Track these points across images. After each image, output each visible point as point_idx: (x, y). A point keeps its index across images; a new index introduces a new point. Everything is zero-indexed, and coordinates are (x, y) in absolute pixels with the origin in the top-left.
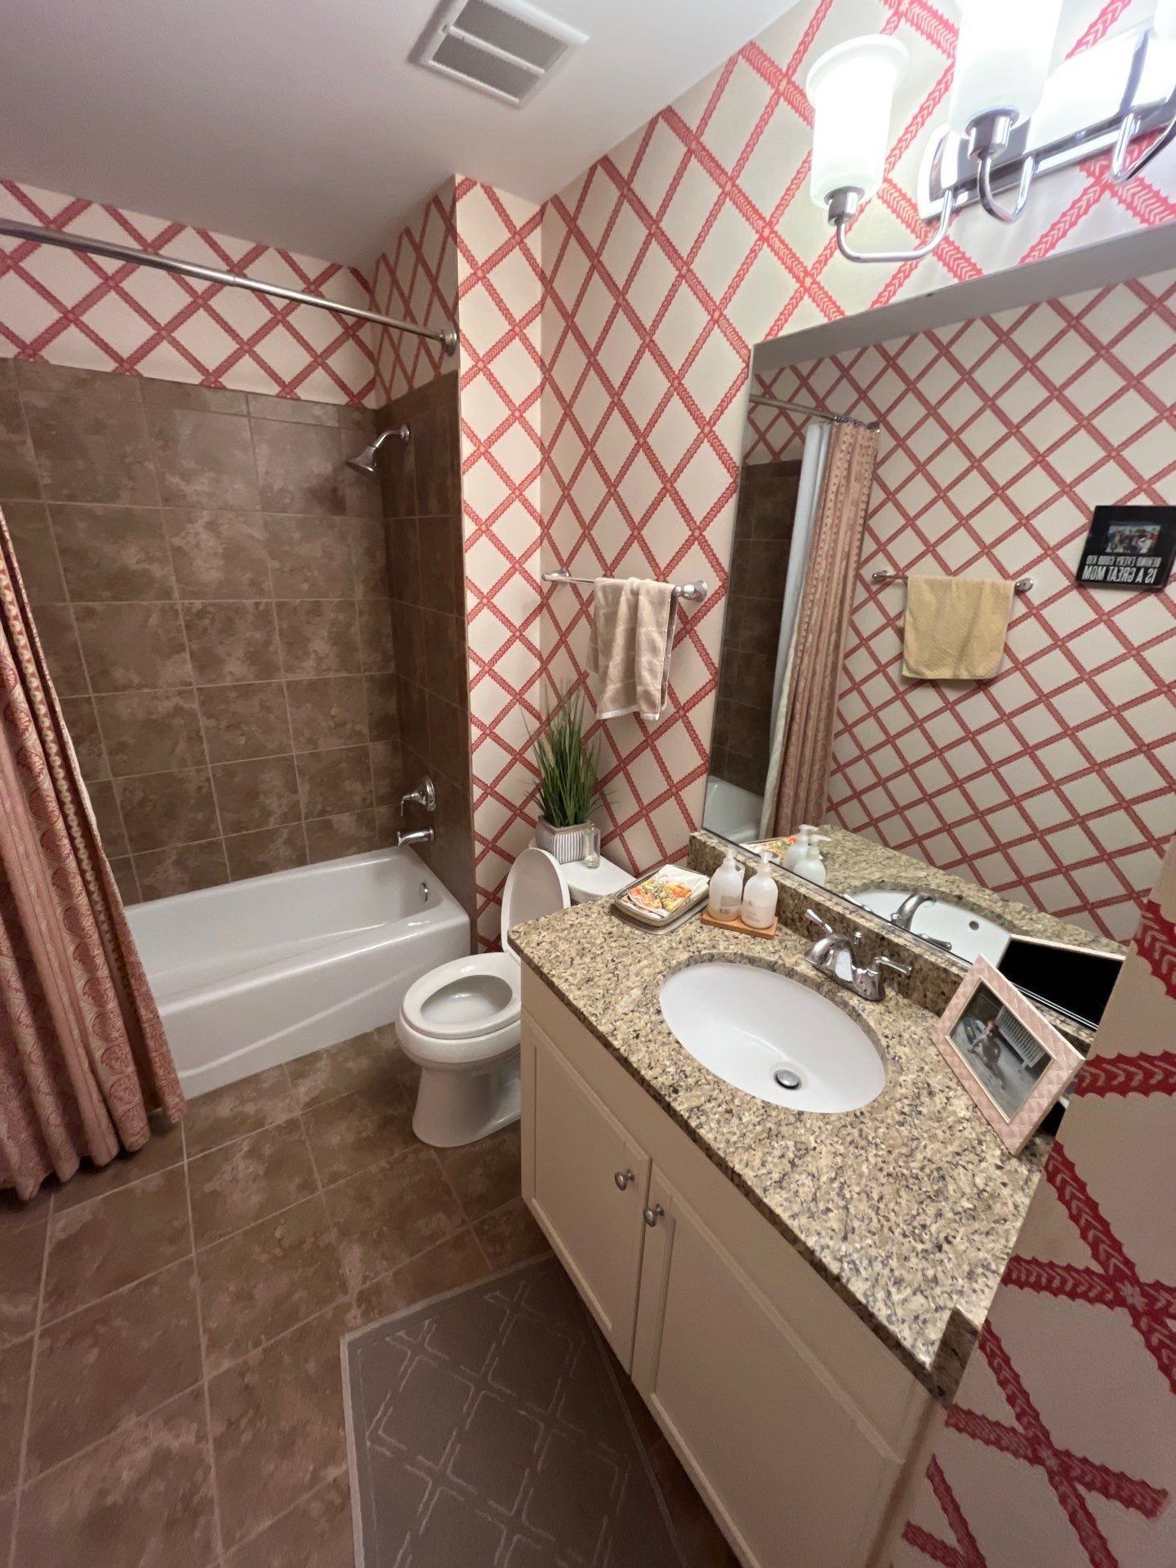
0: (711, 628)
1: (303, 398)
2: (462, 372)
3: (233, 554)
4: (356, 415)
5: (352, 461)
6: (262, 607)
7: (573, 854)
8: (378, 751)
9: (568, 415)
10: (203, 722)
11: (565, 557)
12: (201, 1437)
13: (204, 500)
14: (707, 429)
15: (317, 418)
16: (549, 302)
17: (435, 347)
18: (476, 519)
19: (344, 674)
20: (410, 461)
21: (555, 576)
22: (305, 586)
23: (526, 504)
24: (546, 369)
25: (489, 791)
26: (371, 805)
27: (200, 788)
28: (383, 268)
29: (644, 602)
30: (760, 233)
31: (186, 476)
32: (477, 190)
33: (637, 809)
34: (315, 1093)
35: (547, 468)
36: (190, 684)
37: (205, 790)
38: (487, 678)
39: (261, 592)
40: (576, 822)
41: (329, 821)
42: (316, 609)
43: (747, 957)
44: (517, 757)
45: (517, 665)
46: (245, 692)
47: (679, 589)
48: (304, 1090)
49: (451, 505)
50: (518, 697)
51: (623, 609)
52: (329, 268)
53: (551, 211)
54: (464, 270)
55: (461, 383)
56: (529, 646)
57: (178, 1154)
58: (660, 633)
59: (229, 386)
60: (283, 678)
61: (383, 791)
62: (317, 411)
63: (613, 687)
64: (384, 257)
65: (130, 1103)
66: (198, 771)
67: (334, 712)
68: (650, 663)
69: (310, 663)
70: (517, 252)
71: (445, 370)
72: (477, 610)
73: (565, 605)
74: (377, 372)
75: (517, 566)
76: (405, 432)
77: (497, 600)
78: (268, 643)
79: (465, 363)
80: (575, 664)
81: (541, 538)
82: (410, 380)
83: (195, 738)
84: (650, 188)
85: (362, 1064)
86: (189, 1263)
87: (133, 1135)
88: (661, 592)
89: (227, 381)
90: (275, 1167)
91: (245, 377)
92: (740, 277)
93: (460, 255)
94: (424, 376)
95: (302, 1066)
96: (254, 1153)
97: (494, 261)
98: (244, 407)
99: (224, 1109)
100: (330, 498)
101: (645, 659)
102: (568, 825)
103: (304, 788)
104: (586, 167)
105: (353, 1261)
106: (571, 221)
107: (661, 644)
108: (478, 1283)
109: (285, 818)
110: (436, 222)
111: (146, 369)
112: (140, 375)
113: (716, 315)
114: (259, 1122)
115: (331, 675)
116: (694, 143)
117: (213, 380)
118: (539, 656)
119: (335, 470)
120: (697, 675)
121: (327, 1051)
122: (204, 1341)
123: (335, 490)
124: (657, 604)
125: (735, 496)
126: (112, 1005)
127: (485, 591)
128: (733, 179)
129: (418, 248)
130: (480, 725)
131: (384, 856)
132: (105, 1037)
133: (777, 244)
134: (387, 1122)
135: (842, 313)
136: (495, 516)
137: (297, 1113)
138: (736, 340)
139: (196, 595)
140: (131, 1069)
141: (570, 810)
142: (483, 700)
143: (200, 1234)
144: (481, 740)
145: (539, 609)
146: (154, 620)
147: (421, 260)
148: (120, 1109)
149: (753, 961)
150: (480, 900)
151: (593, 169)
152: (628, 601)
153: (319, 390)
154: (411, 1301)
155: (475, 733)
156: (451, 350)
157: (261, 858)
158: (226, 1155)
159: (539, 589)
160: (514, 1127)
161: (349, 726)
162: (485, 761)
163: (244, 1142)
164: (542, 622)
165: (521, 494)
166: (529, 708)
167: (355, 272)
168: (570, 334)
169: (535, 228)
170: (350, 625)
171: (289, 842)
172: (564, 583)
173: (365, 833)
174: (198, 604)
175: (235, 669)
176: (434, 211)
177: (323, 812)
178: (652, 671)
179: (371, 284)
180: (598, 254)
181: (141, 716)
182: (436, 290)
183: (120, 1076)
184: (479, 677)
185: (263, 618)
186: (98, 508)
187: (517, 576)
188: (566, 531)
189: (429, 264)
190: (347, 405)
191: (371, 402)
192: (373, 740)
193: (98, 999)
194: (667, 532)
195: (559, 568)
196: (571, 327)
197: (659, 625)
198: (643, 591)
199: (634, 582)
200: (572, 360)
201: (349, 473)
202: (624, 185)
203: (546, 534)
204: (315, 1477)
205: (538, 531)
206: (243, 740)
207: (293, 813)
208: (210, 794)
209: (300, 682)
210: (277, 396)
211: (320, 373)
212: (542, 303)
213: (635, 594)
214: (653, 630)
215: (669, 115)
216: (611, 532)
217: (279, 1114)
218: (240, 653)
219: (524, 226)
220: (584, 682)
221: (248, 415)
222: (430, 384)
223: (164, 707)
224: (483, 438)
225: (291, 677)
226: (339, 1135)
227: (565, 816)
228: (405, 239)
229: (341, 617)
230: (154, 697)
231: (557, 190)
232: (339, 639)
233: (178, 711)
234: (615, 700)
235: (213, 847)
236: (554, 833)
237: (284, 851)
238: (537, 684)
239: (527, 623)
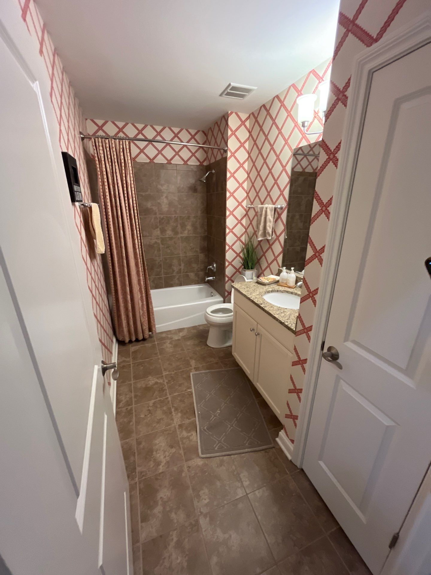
0: (284, 216)
1: (189, 164)
2: (228, 156)
3: (170, 204)
4: (201, 167)
5: (201, 179)
6: (176, 217)
7: (250, 277)
8: (202, 256)
9: (254, 165)
10: (161, 246)
11: (252, 201)
12: (164, 381)
13: (165, 191)
14: (284, 168)
15: (192, 169)
16: (250, 138)
17: (222, 151)
18: (230, 192)
19: (194, 235)
20: (214, 179)
21: (249, 206)
22: (186, 212)
23: (243, 188)
24: (249, 154)
25: (230, 263)
26: (199, 271)
27: (159, 263)
28: (210, 131)
29: (268, 210)
30: (295, 124)
31: (162, 185)
32: (234, 114)
33: (267, 265)
34: (184, 335)
35: (248, 178)
36: (159, 236)
37: (160, 263)
38: (231, 233)
39: (176, 213)
40: (251, 269)
41: (188, 275)
42: (189, 218)
43: (286, 291)
44: (238, 255)
45: (239, 230)
46: (171, 238)
47: (276, 206)
48: (181, 334)
49: (224, 189)
50: (239, 239)
51: (264, 212)
52: (197, 131)
53: (251, 116)
54: (230, 133)
55: (228, 159)
56: (242, 225)
57: (154, 341)
58: (272, 217)
59: (173, 163)
60: (180, 235)
61: (202, 268)
62: (192, 167)
63: (260, 232)
64: (211, 128)
65: (146, 327)
66: (159, 258)
67: (191, 245)
68: (269, 225)
69: (186, 232)
70: (243, 126)
71: (224, 156)
72: (229, 215)
73: (252, 213)
74: (207, 156)
75: (240, 204)
76: (214, 171)
77: (234, 213)
78: (177, 226)
79: (229, 154)
80: (253, 228)
81: (246, 197)
82: (215, 158)
83: (159, 250)
84: (273, 113)
85: (195, 331)
86: (159, 358)
87: (146, 335)
88: (272, 207)
89: (172, 162)
90: (176, 346)
91: (177, 161)
92: (291, 134)
93: (229, 129)
94: (219, 157)
95: (181, 330)
96: (170, 343)
97: (237, 130)
98: (176, 168)
99: (164, 335)
100: (193, 189)
101: (268, 224)
102: (249, 269)
103: (183, 265)
104: (260, 106)
105: (193, 363)
106: (256, 118)
107: (272, 220)
108: (220, 370)
109: (178, 273)
110: (224, 121)
111: (156, 161)
112: (154, 162)
113: (286, 142)
114: (172, 339)
115: (191, 235)
116: (282, 103)
117: (169, 162)
118: (245, 228)
119: (196, 182)
120: (281, 227)
121: (186, 328)
122: (163, 369)
123: (195, 187)
124: (271, 210)
125: (289, 184)
126: (145, 303)
127: (231, 211)
128: (290, 112)
129: (219, 127)
130: (229, 246)
131: (202, 285)
132: (143, 310)
133: (298, 127)
134: (201, 342)
135: (310, 142)
136: (235, 191)
137: (180, 338)
138: (290, 148)
139: (162, 214)
140: (147, 319)
141: (250, 264)
142: (230, 239)
143: (160, 354)
144: (228, 250)
145: (245, 216)
146: (152, 220)
147: (219, 130)
148: (144, 328)
149: (287, 292)
150: (226, 294)
151: (261, 107)
152: (265, 210)
153: (193, 162)
154: (205, 370)
155: (227, 247)
156: (226, 151)
157: (171, 283)
158: (165, 343)
159: (245, 210)
160: (231, 346)
161: (194, 249)
162: (229, 255)
163: (169, 341)
164: (246, 218)
165: (242, 185)
166: (242, 242)
167: (203, 132)
168: (255, 145)
169: (248, 120)
170: (196, 222)
171: (178, 279)
172: (252, 207)
173: (197, 279)
174: (162, 216)
175: (169, 233)
176: (223, 119)
177: (186, 272)
178: (270, 227)
179: (207, 134)
180: (262, 127)
181: (148, 243)
182: (223, 137)
183: (145, 320)
184: (229, 233)
185: (176, 220)
186: (143, 194)
187: (240, 207)
188: (252, 194)
189: (222, 131)
190: (199, 165)
191: (205, 164)
192: (200, 253)
193: (142, 302)
194: (275, 193)
195: (250, 204)
196: (255, 144)
197: (271, 216)
198: (268, 208)
199: (267, 205)
200: (255, 151)
201: (199, 182)
202: (268, 111)
203: (248, 195)
204: (186, 390)
205: (246, 195)
206: (169, 251)
207: (179, 271)
208: (161, 264)
209: (184, 236)
210: (183, 164)
211: (193, 158)
212: (249, 137)
213: (267, 208)
214: (270, 217)
215: (277, 97)
216: (263, 194)
217: (176, 337)
218: (170, 229)
219: (245, 120)
220: (256, 233)
221: (176, 170)
222: (220, 159)
223: (153, 241)
224: (232, 172)
225: (182, 235)
226: (189, 343)
227: (248, 267)
228: (216, 125)
229: (195, 220)
230: (151, 239)
231: (253, 111)
232: (193, 225)
233: (156, 243)
234: (261, 235)
235: (160, 278)
236: (245, 271)
237: (177, 282)
238: (244, 236)
239: (242, 219)
